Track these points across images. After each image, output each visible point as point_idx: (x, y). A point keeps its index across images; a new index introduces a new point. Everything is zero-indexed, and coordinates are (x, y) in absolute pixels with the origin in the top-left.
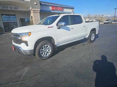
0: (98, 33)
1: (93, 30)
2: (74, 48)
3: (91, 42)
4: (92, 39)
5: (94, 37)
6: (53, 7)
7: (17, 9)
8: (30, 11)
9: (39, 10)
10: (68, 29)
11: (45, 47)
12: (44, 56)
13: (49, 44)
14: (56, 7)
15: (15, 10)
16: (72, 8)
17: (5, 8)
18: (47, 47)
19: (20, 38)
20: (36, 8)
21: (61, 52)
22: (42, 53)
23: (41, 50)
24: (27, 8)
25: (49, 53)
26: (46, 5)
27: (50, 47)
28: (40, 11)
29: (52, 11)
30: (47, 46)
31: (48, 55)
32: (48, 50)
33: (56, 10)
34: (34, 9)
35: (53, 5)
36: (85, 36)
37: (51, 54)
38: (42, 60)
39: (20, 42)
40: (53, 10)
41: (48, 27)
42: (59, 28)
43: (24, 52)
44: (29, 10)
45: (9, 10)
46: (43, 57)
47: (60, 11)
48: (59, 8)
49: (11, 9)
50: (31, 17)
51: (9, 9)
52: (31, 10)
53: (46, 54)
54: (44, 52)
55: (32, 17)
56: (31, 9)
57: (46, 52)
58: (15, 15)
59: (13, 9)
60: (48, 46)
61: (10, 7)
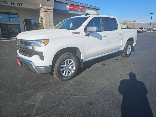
0: (136, 45)
1: (130, 40)
2: (104, 64)
3: (127, 56)
4: (128, 53)
5: (130, 50)
6: (71, 5)
7: (21, 6)
8: (39, 9)
9: (52, 8)
10: (100, 38)
11: (67, 63)
12: (66, 76)
13: (74, 58)
14: (76, 6)
15: (18, 6)
16: (97, 9)
17: (4, 3)
18: (70, 63)
19: (31, 48)
20: (48, 6)
21: (87, 69)
22: (63, 72)
23: (62, 66)
24: (36, 5)
25: (73, 72)
26: (62, 3)
27: (74, 63)
28: (54, 10)
29: (70, 12)
30: (70, 61)
31: (71, 74)
32: (71, 66)
33: (76, 10)
34: (45, 7)
35: (72, 3)
36: (121, 47)
37: (74, 73)
38: (63, 81)
39: (31, 53)
40: (71, 9)
41: (73, 33)
42: (88, 35)
43: (37, 68)
44: (37, 8)
45: (9, 7)
46: (64, 77)
47: (80, 12)
48: (79, 8)
49: (13, 5)
50: (40, 18)
51: (9, 4)
52: (41, 9)
53: (69, 73)
54: (66, 70)
55: (42, 18)
56: (41, 6)
57: (69, 70)
58: (17, 14)
59: (16, 5)
60: (72, 60)
61: (11, 3)
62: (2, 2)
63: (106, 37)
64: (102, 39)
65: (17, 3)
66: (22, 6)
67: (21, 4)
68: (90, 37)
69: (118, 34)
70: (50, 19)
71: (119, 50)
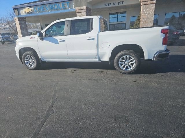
15: (119, 5)
17: (108, 5)
41: (31, 38)
42: (42, 40)
44: (138, 2)
49: (114, 6)
51: (112, 5)
59: (117, 5)
61: (114, 3)
62: (106, 5)
63: (64, 41)
64: (58, 44)
65: (118, 2)
66: (123, 5)
67: (122, 3)
69: (87, 39)
70: (149, 14)
71: (101, 60)
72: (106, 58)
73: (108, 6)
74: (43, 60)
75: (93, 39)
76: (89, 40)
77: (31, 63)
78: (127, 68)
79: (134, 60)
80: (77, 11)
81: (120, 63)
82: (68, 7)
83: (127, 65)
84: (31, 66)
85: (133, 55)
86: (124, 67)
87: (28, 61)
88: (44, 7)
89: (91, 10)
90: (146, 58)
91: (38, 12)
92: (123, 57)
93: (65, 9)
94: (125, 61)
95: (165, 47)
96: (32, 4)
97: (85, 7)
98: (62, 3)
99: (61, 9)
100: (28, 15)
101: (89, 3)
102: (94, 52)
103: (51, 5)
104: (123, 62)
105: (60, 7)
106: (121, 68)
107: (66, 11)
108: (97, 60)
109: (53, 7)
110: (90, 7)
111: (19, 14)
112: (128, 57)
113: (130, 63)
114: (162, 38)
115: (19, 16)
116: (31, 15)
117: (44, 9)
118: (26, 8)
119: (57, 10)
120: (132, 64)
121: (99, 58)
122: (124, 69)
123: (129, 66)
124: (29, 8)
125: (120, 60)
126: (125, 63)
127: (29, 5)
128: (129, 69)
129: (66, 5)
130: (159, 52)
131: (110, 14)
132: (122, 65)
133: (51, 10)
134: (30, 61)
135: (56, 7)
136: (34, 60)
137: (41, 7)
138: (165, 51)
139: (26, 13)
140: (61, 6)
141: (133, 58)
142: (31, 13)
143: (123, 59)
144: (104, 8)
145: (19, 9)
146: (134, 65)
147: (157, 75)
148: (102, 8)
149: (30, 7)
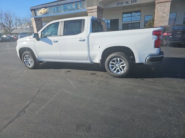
15: (132, 4)
42: (38, 40)
51: (124, 4)
58: (140, 11)
59: (130, 4)
62: (118, 4)
63: (57, 42)
64: (52, 44)
65: (131, 1)
66: (136, 3)
67: (135, 1)
68: (40, 41)
69: (78, 40)
70: (164, 12)
71: (92, 62)
72: (97, 60)
73: (120, 5)
74: (39, 60)
75: (84, 40)
76: (80, 41)
77: (29, 63)
78: (118, 71)
79: (125, 63)
80: (88, 11)
81: (110, 65)
82: (81, 7)
83: (118, 68)
84: (30, 65)
85: (124, 58)
86: (115, 70)
87: (27, 60)
88: (58, 8)
89: (102, 10)
90: (137, 61)
91: (52, 13)
92: (114, 59)
93: (77, 9)
94: (116, 64)
95: (157, 50)
96: (47, 5)
97: (96, 7)
98: (74, 4)
99: (74, 9)
100: (44, 16)
101: (101, 2)
102: (85, 53)
103: (64, 5)
104: (114, 64)
105: (73, 8)
106: (112, 70)
107: (78, 11)
108: (89, 62)
109: (67, 7)
110: (102, 6)
111: (36, 15)
112: (118, 59)
113: (121, 66)
114: (154, 40)
115: (36, 17)
116: (46, 16)
117: (58, 10)
118: (42, 9)
119: (70, 10)
120: (123, 67)
121: (90, 59)
122: (115, 72)
123: (120, 69)
124: (44, 9)
125: (111, 62)
126: (115, 66)
127: (44, 6)
128: (120, 73)
129: (78, 6)
130: (151, 55)
131: (123, 13)
132: (113, 67)
133: (65, 10)
134: (29, 60)
135: (69, 8)
136: (32, 60)
137: (55, 8)
138: (159, 54)
139: (41, 14)
140: (74, 6)
141: (124, 61)
142: (46, 13)
143: (114, 61)
144: (117, 7)
145: (36, 10)
146: (125, 69)
147: (150, 80)
148: (114, 8)
149: (46, 8)
